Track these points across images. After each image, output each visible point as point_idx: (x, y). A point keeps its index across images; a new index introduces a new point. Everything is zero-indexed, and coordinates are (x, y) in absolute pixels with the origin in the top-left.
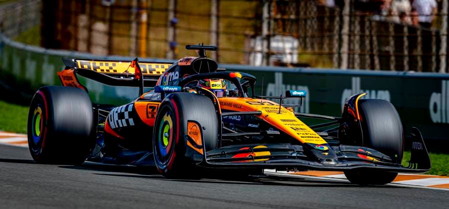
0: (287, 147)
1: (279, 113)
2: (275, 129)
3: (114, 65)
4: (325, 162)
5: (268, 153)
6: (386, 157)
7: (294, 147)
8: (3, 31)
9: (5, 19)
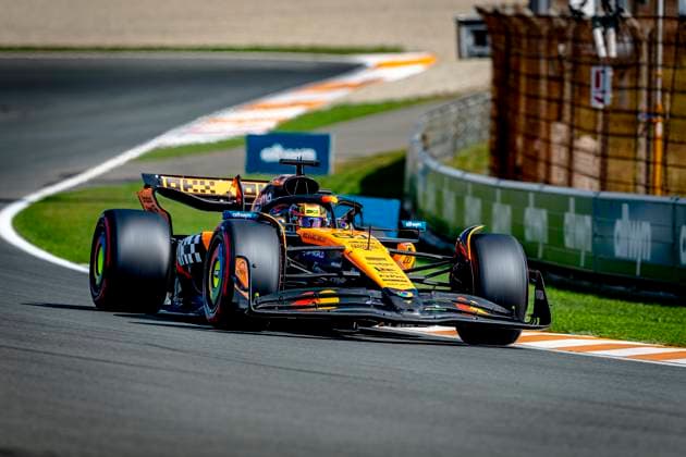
0: (362, 291)
1: (368, 249)
2: (357, 270)
3: (212, 184)
4: (406, 313)
5: (336, 300)
6: (498, 308)
7: (369, 292)
8: (425, 148)
9: (431, 128)
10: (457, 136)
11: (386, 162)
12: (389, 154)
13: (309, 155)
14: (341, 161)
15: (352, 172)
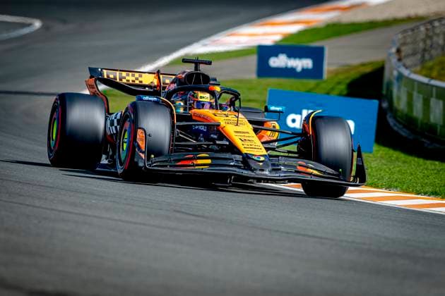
0: (228, 155)
1: (237, 125)
3: (141, 76)
5: (209, 161)
6: (330, 170)
7: (233, 156)
8: (400, 60)
9: (404, 44)
10: (424, 50)
11: (368, 70)
12: (371, 63)
13: (307, 63)
14: (333, 68)
15: (341, 77)
